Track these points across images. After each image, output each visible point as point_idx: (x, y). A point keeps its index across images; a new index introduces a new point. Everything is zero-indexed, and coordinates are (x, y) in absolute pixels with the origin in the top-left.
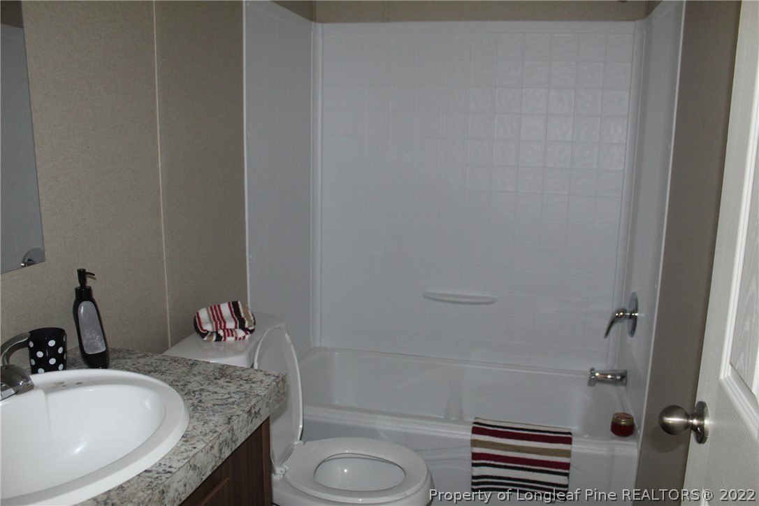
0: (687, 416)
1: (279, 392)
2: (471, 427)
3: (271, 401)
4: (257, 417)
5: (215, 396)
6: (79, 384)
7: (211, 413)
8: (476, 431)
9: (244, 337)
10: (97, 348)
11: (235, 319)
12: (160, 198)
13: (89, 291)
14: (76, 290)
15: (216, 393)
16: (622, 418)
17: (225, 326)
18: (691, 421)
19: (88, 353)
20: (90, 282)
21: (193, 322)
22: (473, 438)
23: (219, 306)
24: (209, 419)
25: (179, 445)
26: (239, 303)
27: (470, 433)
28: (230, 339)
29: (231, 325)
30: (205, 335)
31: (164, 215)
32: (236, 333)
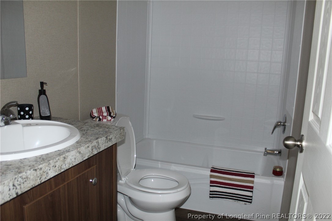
0: (295, 141)
1: (121, 134)
2: (210, 170)
3: (117, 137)
4: (110, 141)
5: (93, 132)
6: (37, 125)
7: (90, 136)
8: (212, 171)
9: (111, 120)
10: (46, 114)
11: (107, 113)
12: (78, 60)
13: (45, 91)
14: (39, 90)
15: (94, 131)
16: (277, 168)
17: (103, 114)
18: (297, 143)
19: (42, 116)
20: (45, 87)
21: (90, 113)
22: (211, 174)
23: (101, 108)
24: (88, 138)
25: (75, 144)
26: (110, 107)
27: (210, 172)
28: (105, 120)
29: (105, 114)
30: (94, 118)
31: (79, 68)
32: (107, 117)
